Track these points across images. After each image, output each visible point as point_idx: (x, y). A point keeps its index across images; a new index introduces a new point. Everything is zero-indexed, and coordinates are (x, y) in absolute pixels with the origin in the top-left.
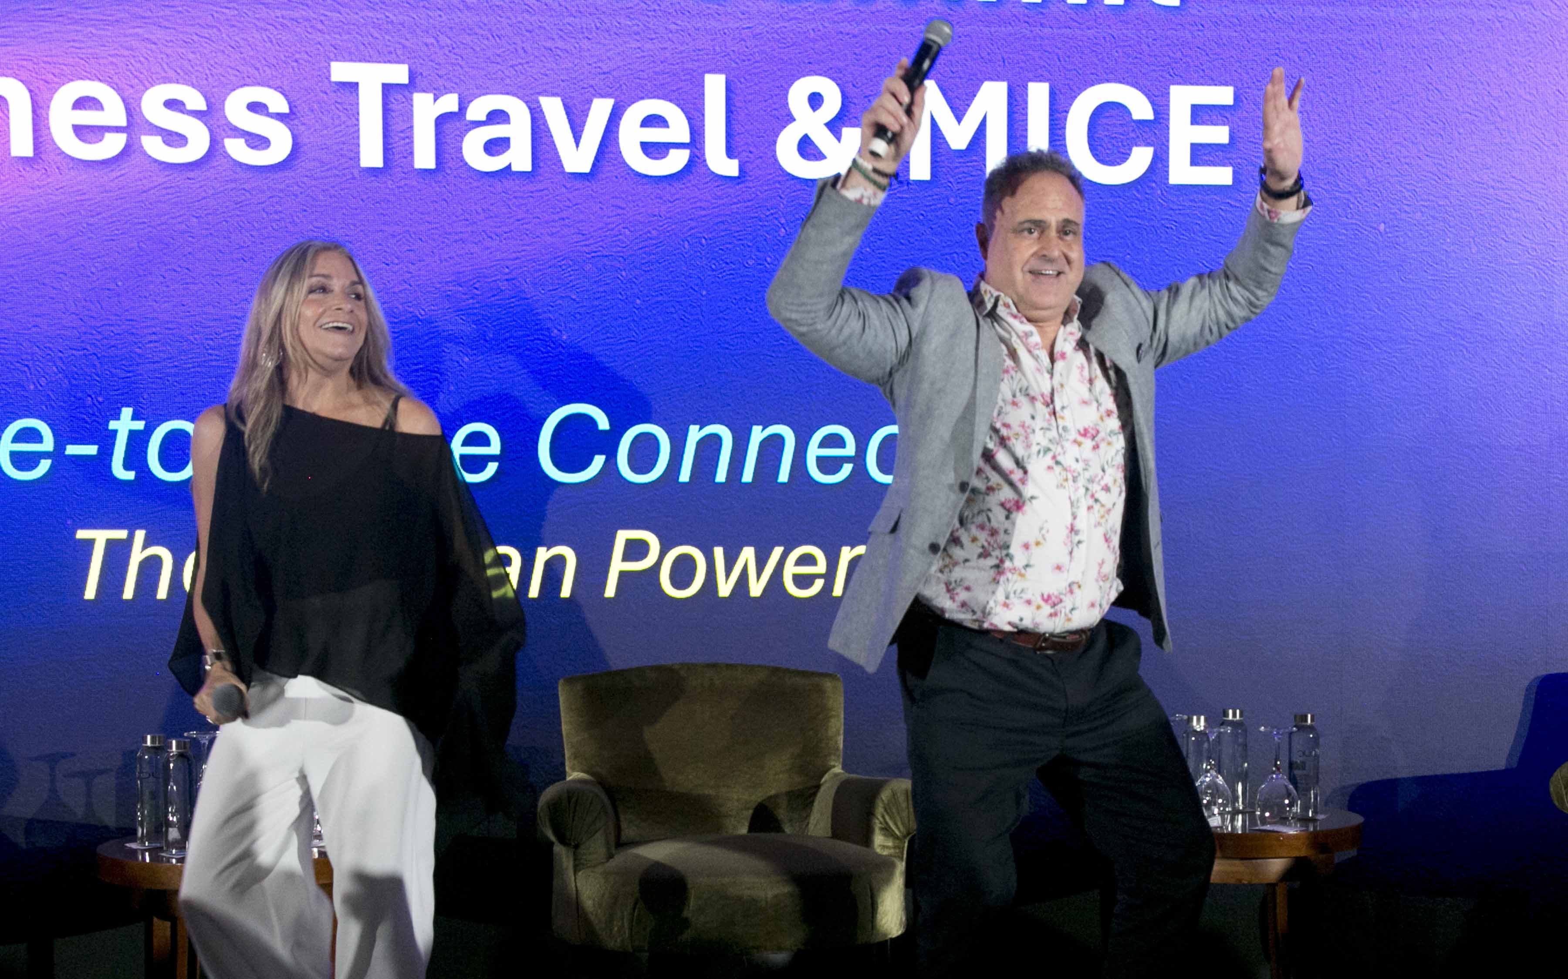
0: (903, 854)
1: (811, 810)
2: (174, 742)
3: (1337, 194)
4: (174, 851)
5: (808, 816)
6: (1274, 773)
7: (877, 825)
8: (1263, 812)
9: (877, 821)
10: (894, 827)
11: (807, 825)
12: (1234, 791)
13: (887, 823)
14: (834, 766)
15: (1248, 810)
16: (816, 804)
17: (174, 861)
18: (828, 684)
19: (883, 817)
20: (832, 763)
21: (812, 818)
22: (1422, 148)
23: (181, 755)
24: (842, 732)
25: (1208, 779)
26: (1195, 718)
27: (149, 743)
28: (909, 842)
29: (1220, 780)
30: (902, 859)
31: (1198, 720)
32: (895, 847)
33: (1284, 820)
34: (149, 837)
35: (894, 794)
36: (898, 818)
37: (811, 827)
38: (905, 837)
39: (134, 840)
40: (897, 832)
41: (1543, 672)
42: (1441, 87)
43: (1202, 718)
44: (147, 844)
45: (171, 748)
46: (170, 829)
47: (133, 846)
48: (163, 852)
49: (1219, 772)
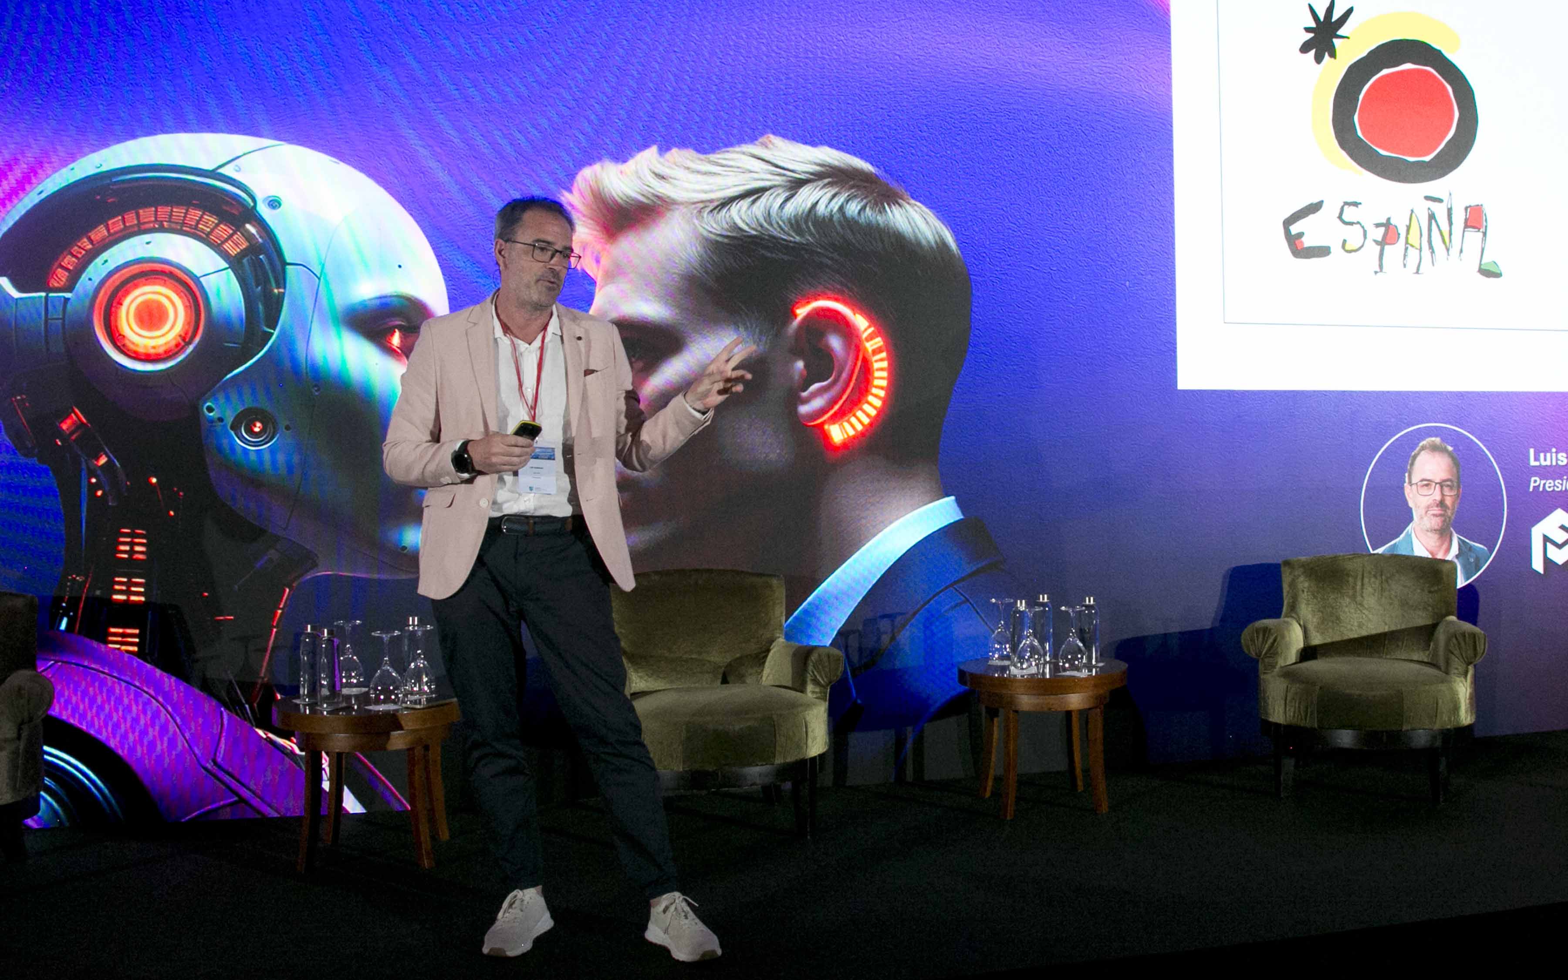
0: (826, 696)
1: (764, 667)
2: (326, 631)
3: (1099, 263)
4: (325, 706)
5: (762, 670)
6: (1071, 637)
7: (809, 678)
8: (1064, 663)
9: (808, 675)
10: (820, 680)
11: (761, 678)
12: (1044, 648)
13: (816, 676)
14: (779, 637)
15: (1053, 661)
16: (767, 664)
17: (325, 713)
18: (775, 582)
19: (813, 672)
20: (778, 635)
21: (765, 672)
22: (1150, 235)
23: (329, 640)
24: (784, 614)
25: (1028, 642)
26: (1019, 601)
27: (309, 630)
28: (831, 688)
29: (1036, 643)
30: (825, 700)
31: (1021, 603)
32: (821, 692)
33: (1078, 669)
34: (308, 696)
35: (819, 655)
36: (823, 673)
37: (764, 679)
38: (827, 685)
39: (298, 697)
40: (822, 682)
41: (1234, 566)
42: (1160, 199)
43: (1024, 601)
44: (307, 700)
45: (324, 634)
46: (323, 689)
47: (297, 701)
48: (318, 706)
49: (1035, 637)
